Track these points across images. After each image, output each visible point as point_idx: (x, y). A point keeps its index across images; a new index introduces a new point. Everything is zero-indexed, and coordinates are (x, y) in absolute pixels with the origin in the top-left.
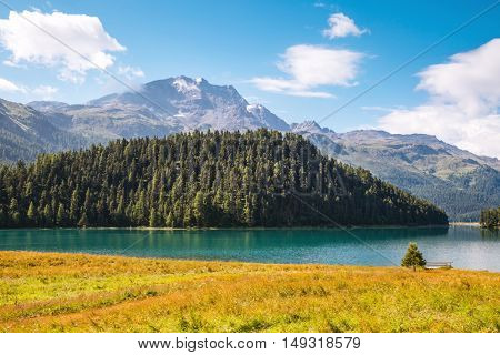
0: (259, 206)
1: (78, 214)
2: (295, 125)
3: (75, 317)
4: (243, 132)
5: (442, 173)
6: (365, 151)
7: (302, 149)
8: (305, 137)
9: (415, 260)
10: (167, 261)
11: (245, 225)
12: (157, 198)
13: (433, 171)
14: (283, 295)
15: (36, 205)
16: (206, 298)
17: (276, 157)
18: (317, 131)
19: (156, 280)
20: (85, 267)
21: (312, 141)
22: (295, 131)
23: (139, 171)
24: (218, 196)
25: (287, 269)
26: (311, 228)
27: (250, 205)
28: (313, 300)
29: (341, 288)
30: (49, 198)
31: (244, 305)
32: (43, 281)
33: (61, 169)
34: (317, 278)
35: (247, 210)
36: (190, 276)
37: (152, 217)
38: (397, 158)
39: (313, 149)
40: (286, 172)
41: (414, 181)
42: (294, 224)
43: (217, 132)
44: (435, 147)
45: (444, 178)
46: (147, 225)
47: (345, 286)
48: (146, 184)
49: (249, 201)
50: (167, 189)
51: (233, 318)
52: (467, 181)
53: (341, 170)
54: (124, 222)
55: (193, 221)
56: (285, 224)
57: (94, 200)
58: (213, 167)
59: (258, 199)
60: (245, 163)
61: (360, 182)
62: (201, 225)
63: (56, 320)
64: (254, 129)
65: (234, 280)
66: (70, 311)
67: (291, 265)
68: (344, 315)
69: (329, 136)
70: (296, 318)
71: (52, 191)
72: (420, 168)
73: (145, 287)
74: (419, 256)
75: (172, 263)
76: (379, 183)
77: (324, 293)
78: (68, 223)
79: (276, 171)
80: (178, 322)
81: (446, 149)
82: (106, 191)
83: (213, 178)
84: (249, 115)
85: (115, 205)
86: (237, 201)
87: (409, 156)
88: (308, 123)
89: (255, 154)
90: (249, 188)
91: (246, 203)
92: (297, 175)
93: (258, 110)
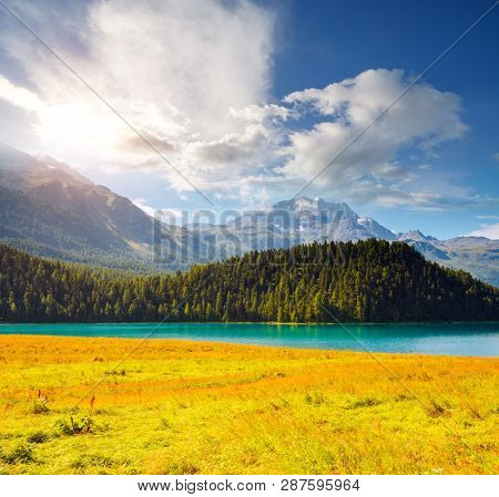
0: (369, 304)
1: (222, 311)
2: (401, 234)
3: (224, 390)
4: (354, 242)
6: (466, 256)
7: (407, 256)
8: (410, 244)
10: (293, 350)
11: (358, 321)
12: (283, 298)
14: (391, 379)
15: (190, 305)
16: (326, 380)
17: (384, 264)
18: (421, 239)
19: (284, 364)
20: (229, 353)
21: (417, 248)
22: (401, 239)
23: (268, 277)
24: (333, 297)
25: (394, 358)
26: (415, 323)
27: (362, 304)
28: (418, 383)
29: (442, 374)
30: (200, 299)
31: (358, 386)
32: (198, 363)
33: (208, 276)
35: (359, 308)
36: (312, 361)
37: (279, 314)
39: (418, 256)
40: (393, 275)
42: (400, 320)
43: (332, 243)
46: (276, 320)
47: (446, 373)
48: (274, 287)
49: (361, 300)
50: (291, 292)
51: (348, 396)
53: (443, 273)
54: (257, 318)
55: (313, 318)
56: (392, 319)
57: (233, 300)
58: (330, 273)
59: (368, 300)
60: (357, 269)
61: (461, 283)
62: (320, 321)
63: (210, 392)
64: (365, 239)
65: (348, 366)
66: (219, 385)
67: (398, 354)
68: (446, 397)
69: (432, 243)
70: (403, 397)
71: (202, 294)
73: (275, 370)
75: (297, 351)
76: (478, 283)
77: (427, 378)
78: (214, 318)
79: (384, 274)
80: (304, 397)
82: (243, 293)
83: (330, 281)
84: (360, 227)
85: (250, 305)
86: (351, 301)
88: (414, 233)
89: (365, 260)
90: (360, 290)
91: (358, 303)
92: (403, 278)
93: (368, 223)
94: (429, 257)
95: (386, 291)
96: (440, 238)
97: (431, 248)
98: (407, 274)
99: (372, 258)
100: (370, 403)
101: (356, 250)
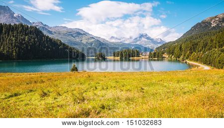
0: (19, 52)
2: (34, 23)
4: (12, 24)
5: (84, 42)
6: (59, 34)
7: (36, 32)
8: (37, 27)
9: (75, 69)
11: (14, 59)
13: (81, 41)
14: (28, 84)
17: (26, 35)
18: (42, 26)
21: (40, 29)
22: (34, 25)
26: (39, 60)
27: (16, 52)
28: (39, 84)
34: (41, 77)
35: (14, 54)
38: (70, 36)
39: (41, 32)
40: (30, 40)
41: (75, 44)
42: (33, 59)
43: (1, 24)
44: (82, 33)
45: (85, 43)
47: (50, 79)
49: (15, 50)
52: (92, 44)
53: (51, 40)
59: (19, 50)
60: (13, 36)
61: (57, 44)
64: (17, 23)
67: (32, 73)
69: (47, 27)
72: (78, 40)
74: (76, 68)
76: (64, 44)
77: (43, 82)
79: (26, 39)
81: (85, 34)
84: (15, 18)
86: (10, 50)
87: (74, 35)
89: (18, 33)
90: (15, 45)
91: (14, 52)
92: (34, 41)
93: (19, 17)
94: (45, 33)
95: (27, 47)
96: (50, 26)
97: (46, 29)
98: (36, 39)
99: (21, 32)
100: (16, 95)
101: (13, 28)
